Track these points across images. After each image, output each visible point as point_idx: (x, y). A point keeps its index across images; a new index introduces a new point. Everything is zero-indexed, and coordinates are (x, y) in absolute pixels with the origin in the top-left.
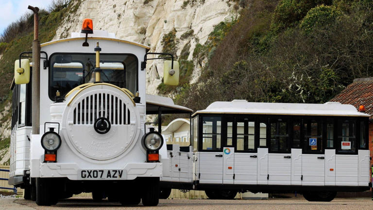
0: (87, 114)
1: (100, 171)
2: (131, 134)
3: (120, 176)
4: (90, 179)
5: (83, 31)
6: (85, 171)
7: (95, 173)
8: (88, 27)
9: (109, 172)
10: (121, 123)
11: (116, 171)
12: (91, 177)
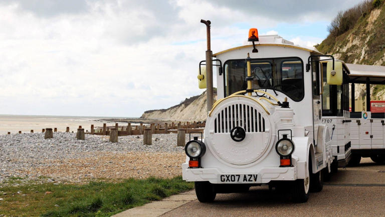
0: (230, 122)
1: (237, 175)
2: (266, 141)
3: (255, 180)
4: (228, 182)
5: (250, 40)
6: (224, 176)
7: (233, 177)
8: (253, 36)
9: (245, 176)
10: (256, 131)
11: (251, 175)
12: (229, 181)
